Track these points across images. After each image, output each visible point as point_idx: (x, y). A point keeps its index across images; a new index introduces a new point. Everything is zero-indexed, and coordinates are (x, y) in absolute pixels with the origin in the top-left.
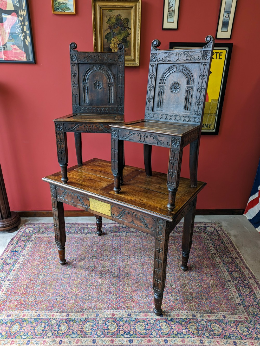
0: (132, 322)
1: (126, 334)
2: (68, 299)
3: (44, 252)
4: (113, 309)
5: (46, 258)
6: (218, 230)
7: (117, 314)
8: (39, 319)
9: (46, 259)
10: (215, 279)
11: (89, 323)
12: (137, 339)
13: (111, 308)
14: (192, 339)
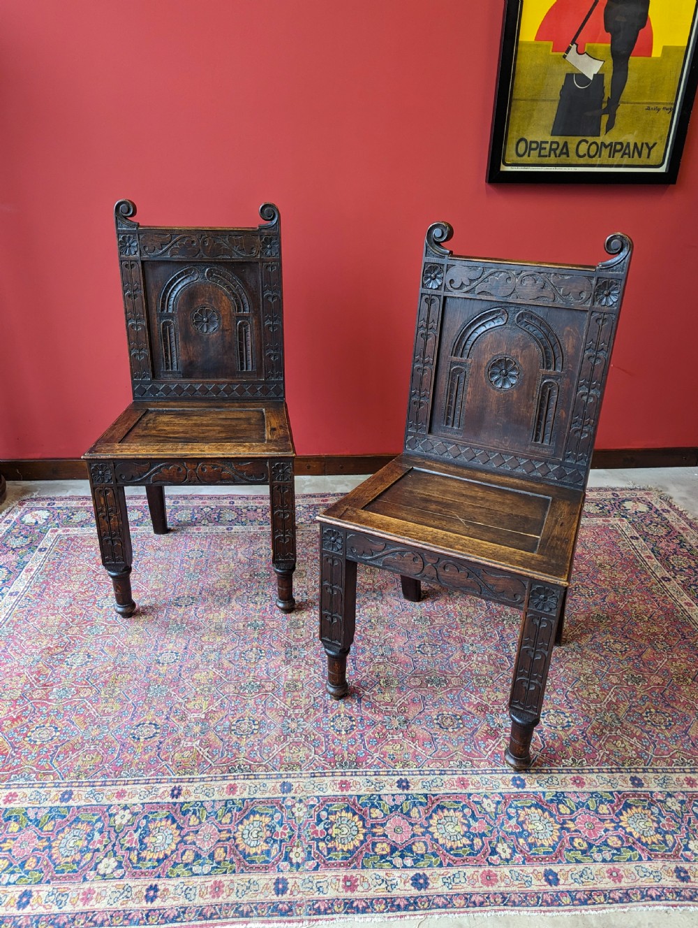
0: (415, 808)
1: (397, 853)
2: (175, 735)
3: (86, 582)
4: (341, 765)
5: (92, 600)
6: (659, 509)
7: (357, 783)
8: (68, 808)
9: (94, 603)
10: (684, 656)
11: (258, 816)
12: (442, 871)
13: (335, 762)
14: (646, 865)
